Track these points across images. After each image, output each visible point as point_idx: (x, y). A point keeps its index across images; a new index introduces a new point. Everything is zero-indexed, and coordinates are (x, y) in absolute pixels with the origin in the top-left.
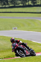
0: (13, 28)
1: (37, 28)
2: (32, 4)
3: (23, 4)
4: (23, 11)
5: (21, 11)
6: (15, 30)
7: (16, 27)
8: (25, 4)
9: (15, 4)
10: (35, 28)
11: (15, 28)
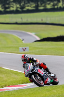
2: (3, 10)
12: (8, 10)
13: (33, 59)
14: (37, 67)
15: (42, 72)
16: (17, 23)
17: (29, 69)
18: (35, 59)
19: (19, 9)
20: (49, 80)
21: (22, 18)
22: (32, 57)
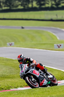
0: (8, 43)
1: (45, 44)
2: (38, 6)
3: (24, 7)
4: (24, 18)
5: (20, 17)
6: (10, 47)
7: (13, 43)
8: (26, 6)
9: (11, 6)
10: (42, 44)
11: (10, 43)
12: (43, 6)
13: (29, 59)
14: (33, 68)
15: (37, 73)
16: (52, 20)
17: (23, 70)
18: (32, 60)
19: (54, 6)
20: (45, 82)
21: (57, 15)
22: (28, 58)
